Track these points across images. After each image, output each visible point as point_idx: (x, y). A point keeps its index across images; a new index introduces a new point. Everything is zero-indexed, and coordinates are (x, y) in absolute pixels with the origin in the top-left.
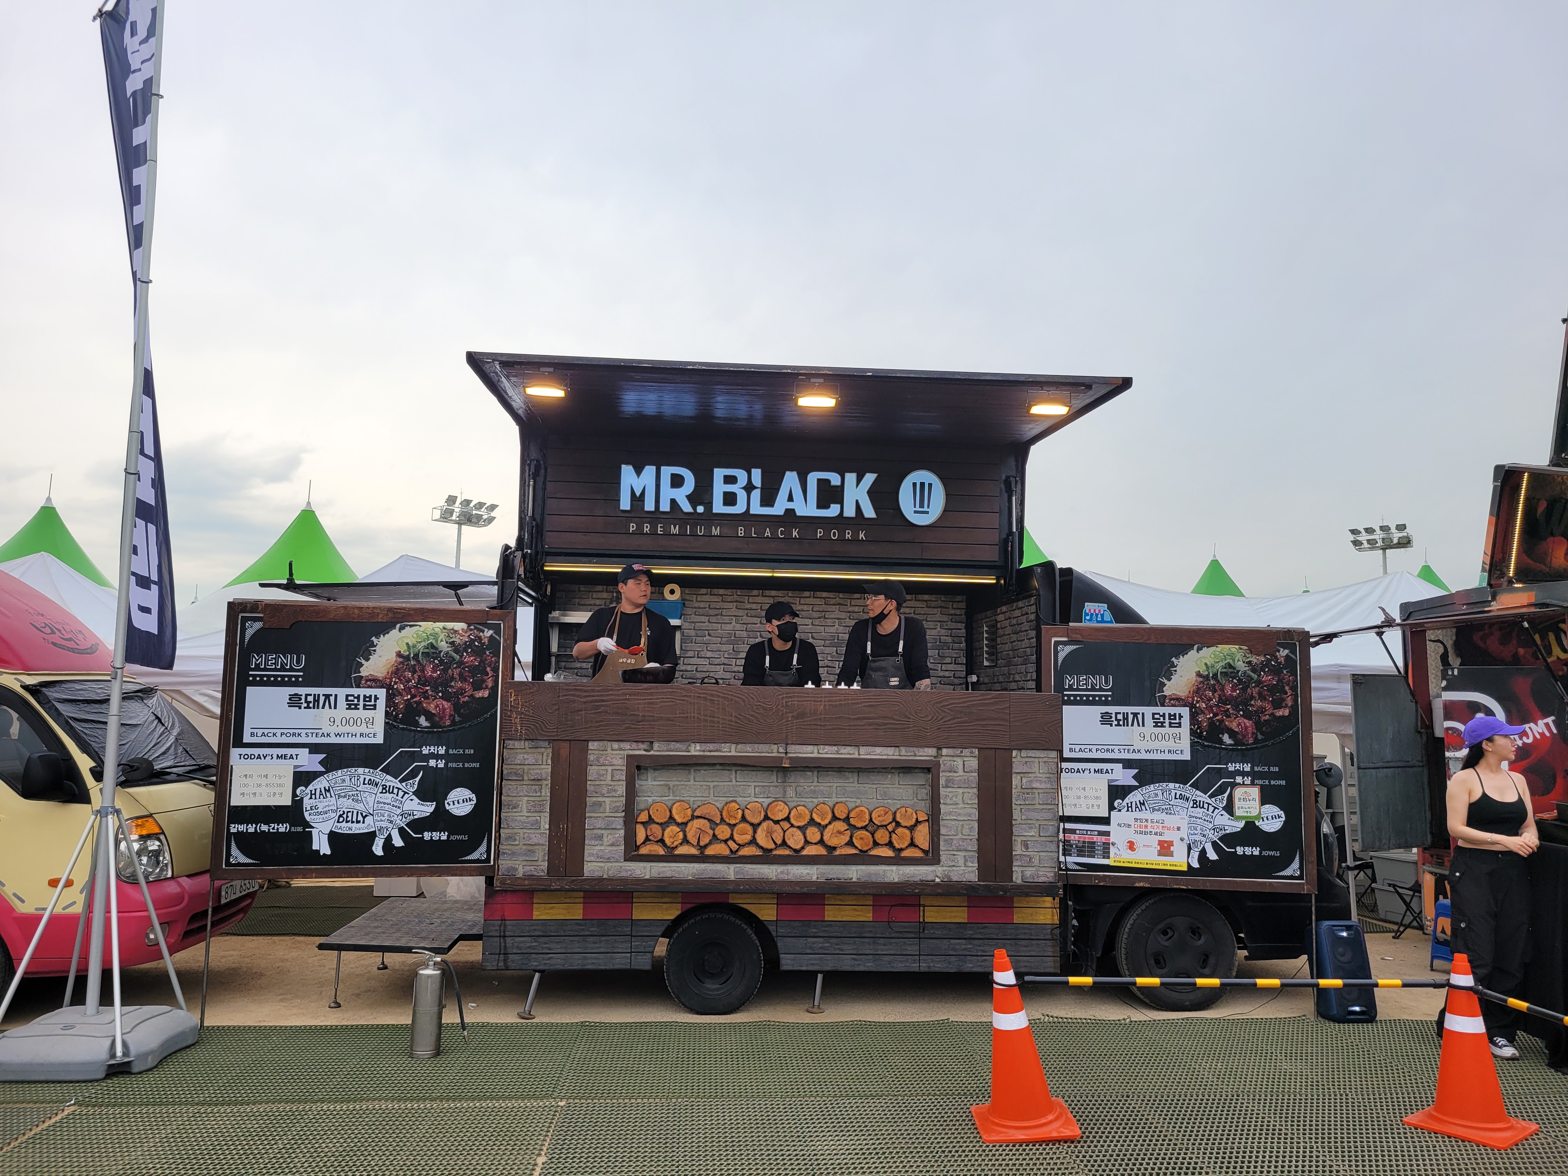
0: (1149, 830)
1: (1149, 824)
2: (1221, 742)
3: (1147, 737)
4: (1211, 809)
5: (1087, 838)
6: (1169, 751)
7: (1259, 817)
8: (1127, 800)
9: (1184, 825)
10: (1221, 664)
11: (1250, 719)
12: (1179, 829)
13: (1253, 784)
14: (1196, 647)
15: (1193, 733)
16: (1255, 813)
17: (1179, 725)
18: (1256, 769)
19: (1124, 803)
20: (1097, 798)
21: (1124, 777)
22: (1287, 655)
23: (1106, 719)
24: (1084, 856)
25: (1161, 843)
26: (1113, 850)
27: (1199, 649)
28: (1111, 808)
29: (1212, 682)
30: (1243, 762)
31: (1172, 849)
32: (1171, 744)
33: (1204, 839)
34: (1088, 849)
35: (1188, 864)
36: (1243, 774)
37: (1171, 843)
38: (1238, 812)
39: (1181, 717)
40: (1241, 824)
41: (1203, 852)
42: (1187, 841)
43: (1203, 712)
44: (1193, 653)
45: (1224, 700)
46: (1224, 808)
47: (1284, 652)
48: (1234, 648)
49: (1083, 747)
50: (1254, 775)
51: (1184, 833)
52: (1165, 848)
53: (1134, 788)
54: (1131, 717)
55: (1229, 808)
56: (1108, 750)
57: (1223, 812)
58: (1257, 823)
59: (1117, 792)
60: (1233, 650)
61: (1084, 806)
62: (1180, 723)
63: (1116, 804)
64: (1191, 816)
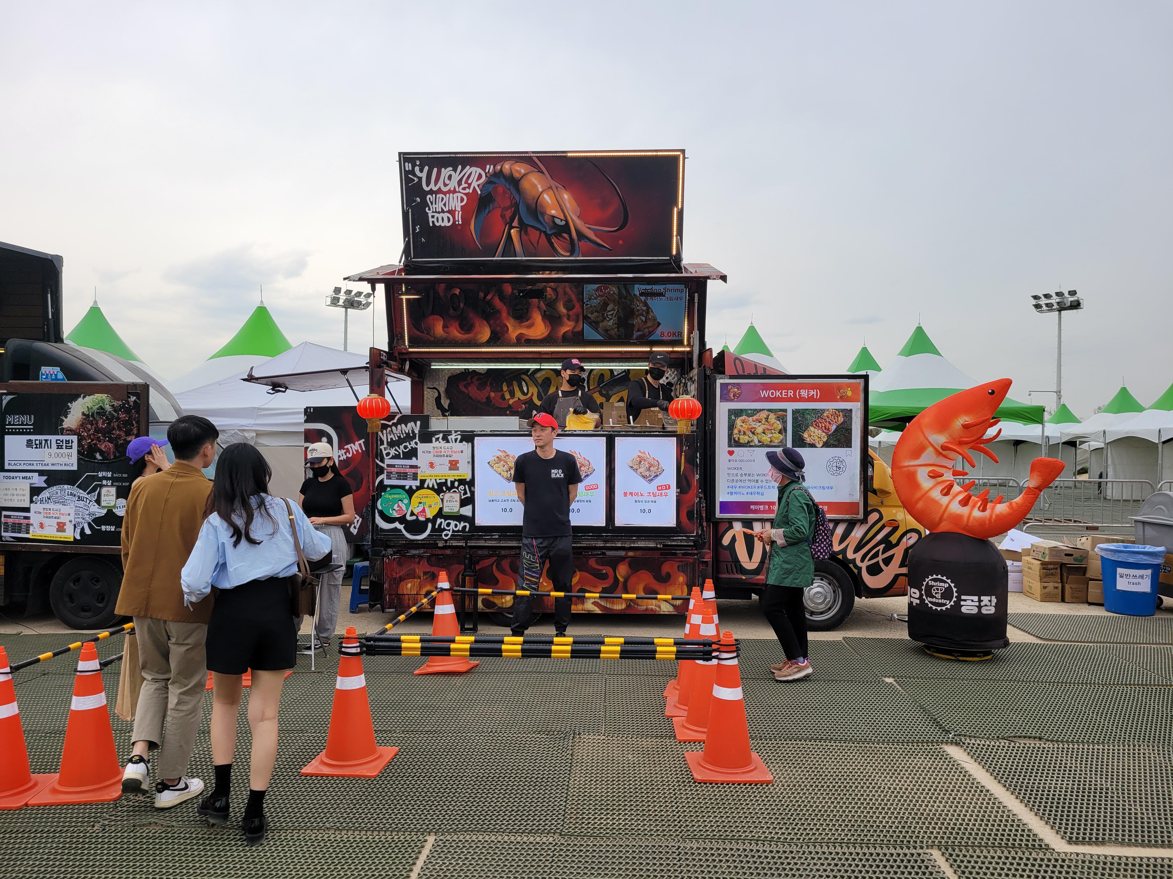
0: (51, 515)
1: (52, 512)
2: (95, 458)
3: (53, 456)
4: (88, 501)
5: (17, 521)
6: (65, 465)
7: (115, 506)
8: (40, 497)
9: (72, 512)
10: (96, 407)
11: (112, 443)
12: (69, 514)
13: (112, 485)
14: (82, 396)
15: (79, 452)
16: (112, 504)
17: (71, 447)
18: (115, 475)
19: (39, 499)
20: (23, 495)
21: (39, 481)
22: (135, 401)
23: (29, 444)
24: (15, 532)
25: (58, 524)
26: (31, 529)
27: (84, 397)
28: (32, 501)
29: (91, 419)
30: (107, 471)
31: (65, 527)
32: (66, 460)
33: (83, 521)
34: (17, 528)
35: (74, 537)
36: (107, 479)
37: (64, 524)
38: (103, 504)
39: (72, 442)
40: (105, 511)
41: (83, 529)
42: (73, 523)
43: (86, 439)
44: (80, 400)
45: (98, 430)
46: (96, 501)
47: (133, 398)
48: (104, 396)
49: (16, 462)
50: (112, 479)
51: (72, 518)
52: (61, 527)
53: (45, 488)
54: (44, 442)
55: (98, 501)
56: (30, 464)
57: (95, 504)
58: (114, 511)
59: (35, 491)
60: (104, 397)
61: (16, 500)
62: (71, 446)
63: (34, 499)
64: (76, 507)
